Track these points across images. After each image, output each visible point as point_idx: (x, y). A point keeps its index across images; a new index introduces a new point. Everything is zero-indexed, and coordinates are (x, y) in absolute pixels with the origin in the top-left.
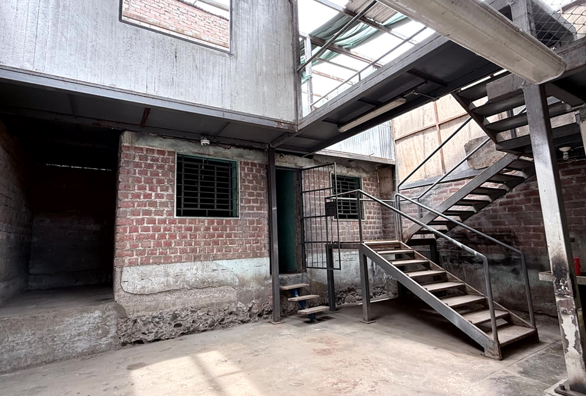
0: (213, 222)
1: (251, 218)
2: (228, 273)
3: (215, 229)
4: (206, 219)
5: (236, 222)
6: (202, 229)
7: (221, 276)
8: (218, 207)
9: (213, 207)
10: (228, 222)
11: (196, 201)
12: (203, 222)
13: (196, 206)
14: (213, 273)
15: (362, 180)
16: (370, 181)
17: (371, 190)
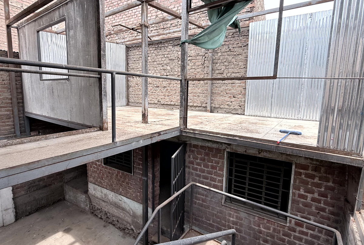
0: (119, 173)
1: (140, 177)
2: (127, 205)
4: (116, 170)
5: (131, 176)
6: (115, 175)
7: (123, 205)
9: (123, 163)
14: (120, 201)
15: (294, 167)
16: (320, 172)
17: (318, 186)
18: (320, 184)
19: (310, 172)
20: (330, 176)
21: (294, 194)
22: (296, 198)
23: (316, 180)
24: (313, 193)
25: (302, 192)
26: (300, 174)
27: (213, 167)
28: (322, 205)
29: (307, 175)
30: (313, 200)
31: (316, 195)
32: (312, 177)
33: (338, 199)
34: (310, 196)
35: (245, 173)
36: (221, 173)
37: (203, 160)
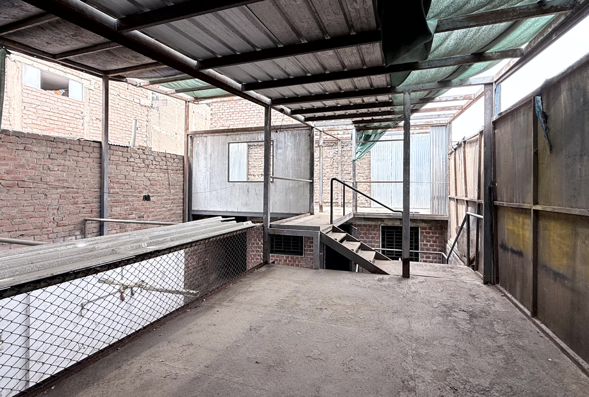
0: (288, 258)
1: (311, 257)
3: (289, 261)
4: (285, 256)
5: (302, 258)
6: (283, 260)
8: (293, 249)
9: (290, 249)
10: (296, 258)
11: (281, 245)
12: (283, 257)
13: (281, 248)
15: (419, 229)
16: (432, 230)
17: (432, 237)
18: (433, 236)
19: (427, 230)
20: (436, 231)
21: (421, 244)
22: (423, 247)
23: (431, 234)
24: (430, 242)
25: (425, 242)
26: (423, 233)
27: (372, 238)
28: (435, 247)
29: (426, 233)
30: (431, 245)
31: (432, 243)
32: (429, 233)
33: (441, 242)
34: (429, 243)
35: (393, 238)
36: (378, 240)
37: (366, 234)
